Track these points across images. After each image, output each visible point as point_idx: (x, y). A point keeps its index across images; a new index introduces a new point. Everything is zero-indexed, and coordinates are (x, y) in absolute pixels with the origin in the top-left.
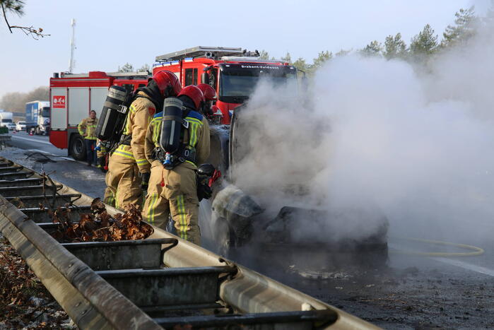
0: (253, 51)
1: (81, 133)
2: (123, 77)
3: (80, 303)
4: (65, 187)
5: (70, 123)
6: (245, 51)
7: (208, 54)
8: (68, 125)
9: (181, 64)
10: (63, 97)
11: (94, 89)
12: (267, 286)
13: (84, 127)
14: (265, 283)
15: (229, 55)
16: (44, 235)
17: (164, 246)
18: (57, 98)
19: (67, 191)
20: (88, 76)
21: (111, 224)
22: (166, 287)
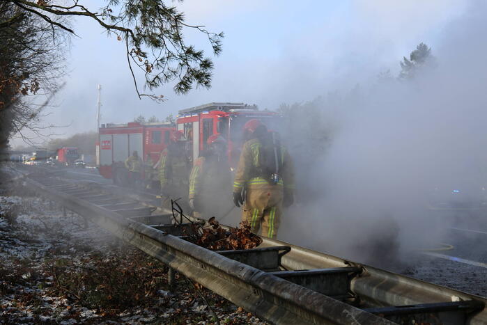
0: (252, 105)
1: (128, 167)
2: (152, 126)
3: (249, 297)
4: (159, 209)
5: (114, 160)
6: (246, 105)
7: (220, 108)
8: (113, 162)
9: (200, 116)
10: (109, 142)
11: (132, 135)
12: (398, 282)
13: (129, 163)
14: (395, 280)
15: (233, 108)
16: (192, 246)
17: (280, 252)
18: (105, 142)
19: (161, 212)
20: (127, 126)
21: (228, 236)
22: (312, 284)
